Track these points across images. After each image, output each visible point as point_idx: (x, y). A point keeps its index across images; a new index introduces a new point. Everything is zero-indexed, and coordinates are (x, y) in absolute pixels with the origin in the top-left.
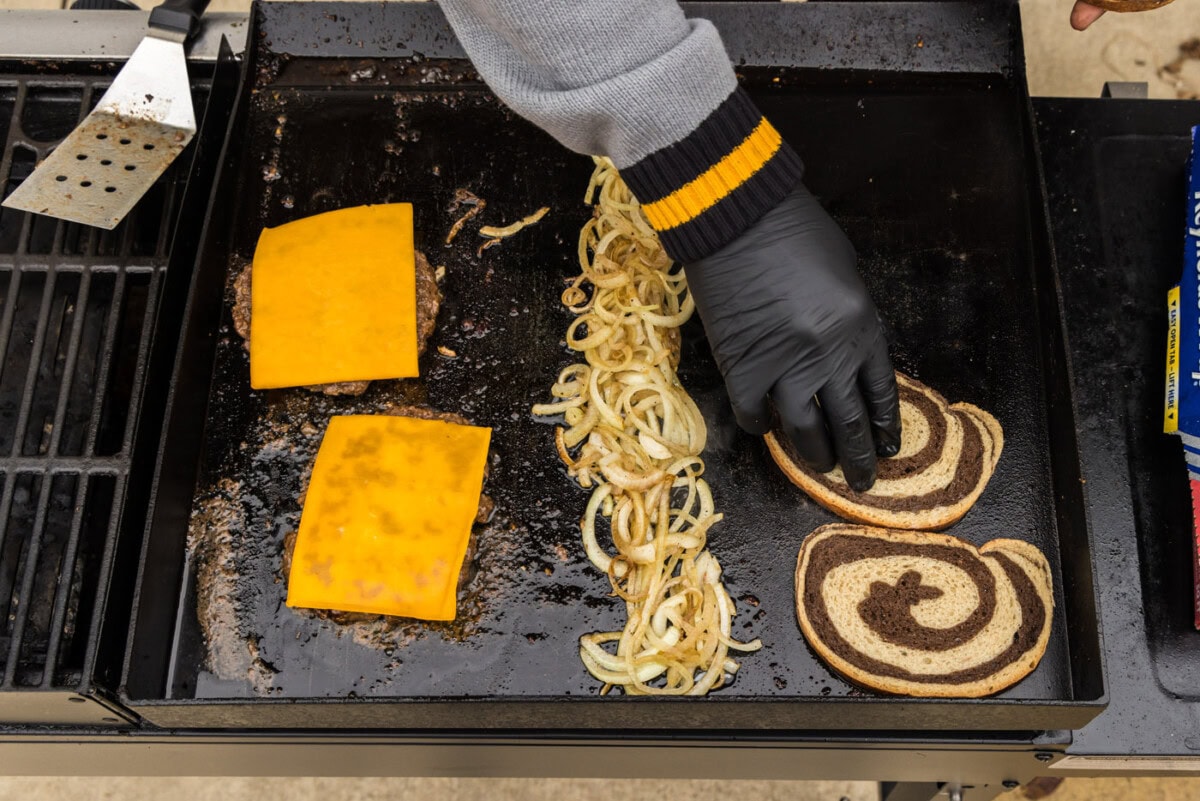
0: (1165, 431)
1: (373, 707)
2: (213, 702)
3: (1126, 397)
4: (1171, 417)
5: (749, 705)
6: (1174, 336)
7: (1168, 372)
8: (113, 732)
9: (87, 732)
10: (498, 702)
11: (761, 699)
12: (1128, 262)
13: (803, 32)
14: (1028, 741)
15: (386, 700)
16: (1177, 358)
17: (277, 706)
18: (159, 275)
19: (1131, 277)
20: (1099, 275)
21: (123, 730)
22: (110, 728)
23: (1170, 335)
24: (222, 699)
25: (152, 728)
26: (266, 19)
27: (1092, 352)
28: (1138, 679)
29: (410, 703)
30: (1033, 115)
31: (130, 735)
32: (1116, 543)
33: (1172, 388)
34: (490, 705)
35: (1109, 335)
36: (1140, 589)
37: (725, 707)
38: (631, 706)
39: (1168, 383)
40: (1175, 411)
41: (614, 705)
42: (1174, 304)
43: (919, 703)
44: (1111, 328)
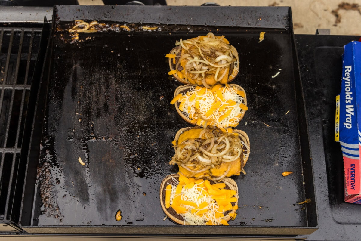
0: (335, 141)
1: (95, 228)
2: (47, 227)
3: (323, 129)
4: (337, 136)
5: (210, 228)
6: (338, 111)
7: (336, 122)
8: (14, 234)
9: (6, 234)
10: (134, 227)
11: (213, 226)
12: (324, 87)
13: (224, 15)
14: (294, 237)
15: (100, 226)
16: (339, 118)
17: (66, 228)
18: (25, 90)
19: (325, 91)
20: (315, 91)
21: (17, 234)
22: (13, 233)
23: (336, 110)
24: (50, 226)
25: (26, 233)
26: (58, 11)
27: (313, 115)
28: (327, 217)
29: (107, 227)
30: (295, 40)
31: (19, 235)
32: (320, 175)
33: (337, 127)
34: (131, 228)
35: (318, 110)
36: (328, 189)
37: (202, 228)
38: (174, 228)
39: (336, 125)
40: (338, 134)
41: (169, 228)
42: (338, 101)
43: (261, 227)
44: (319, 108)
